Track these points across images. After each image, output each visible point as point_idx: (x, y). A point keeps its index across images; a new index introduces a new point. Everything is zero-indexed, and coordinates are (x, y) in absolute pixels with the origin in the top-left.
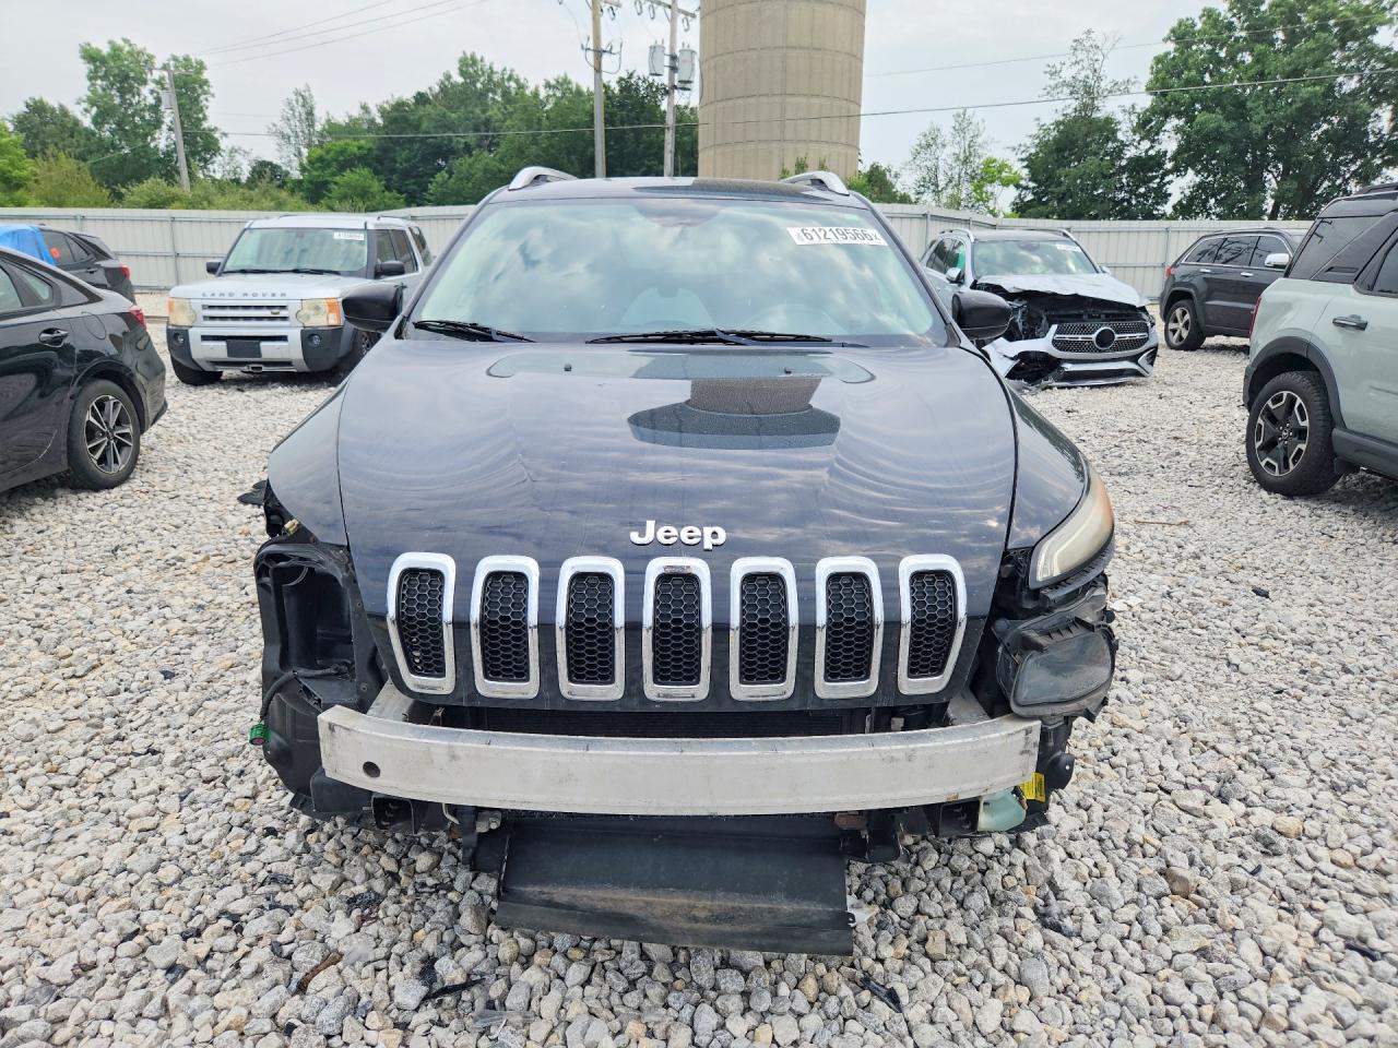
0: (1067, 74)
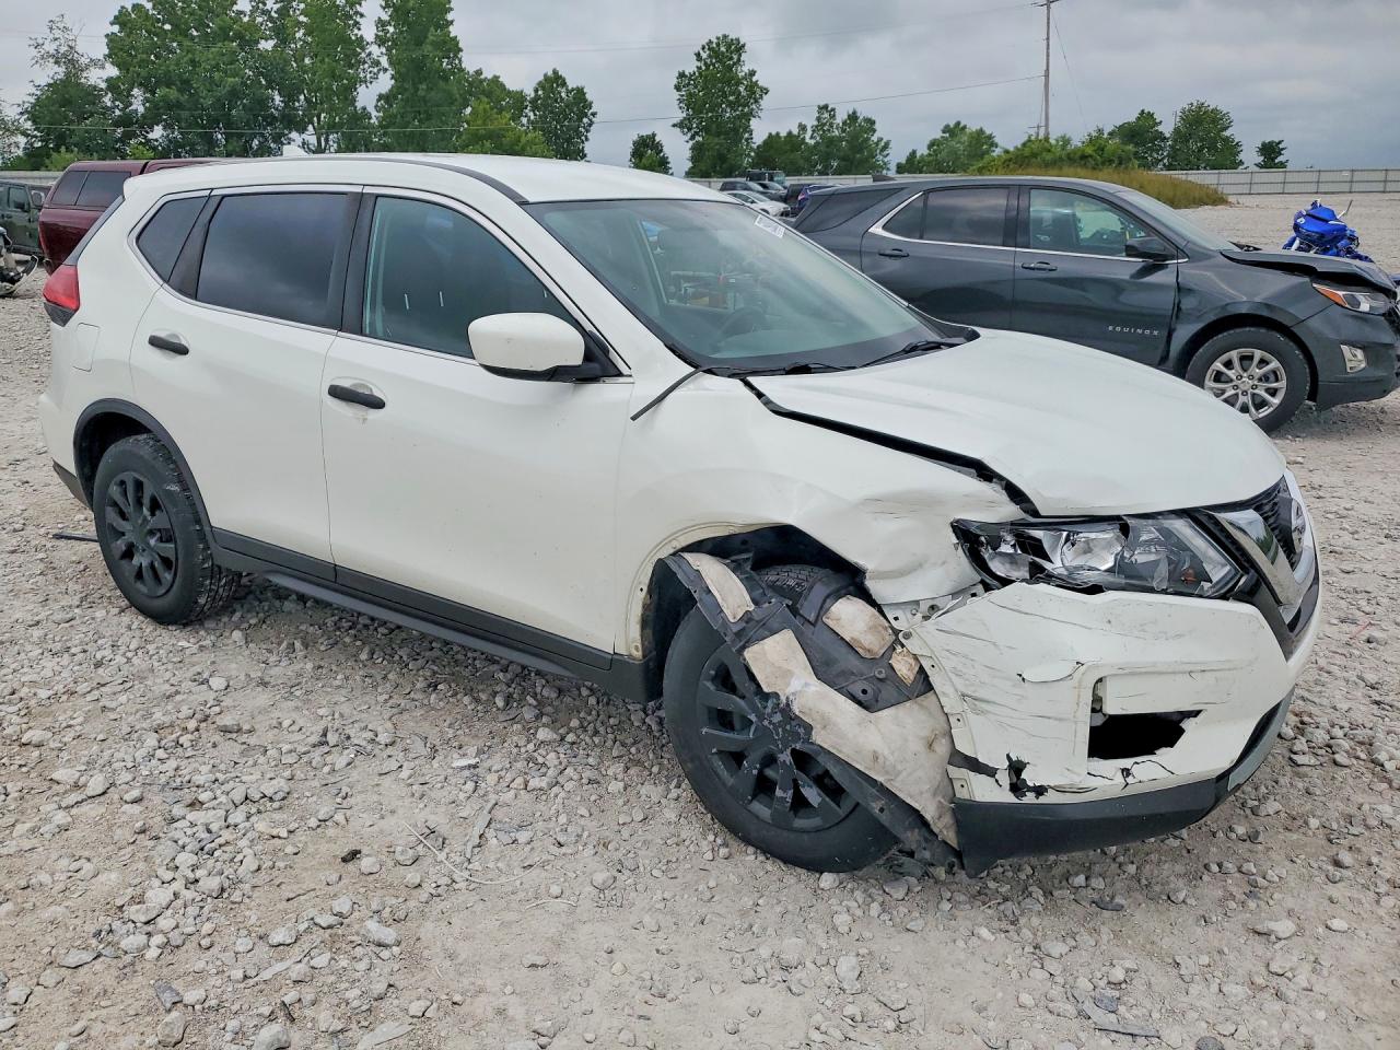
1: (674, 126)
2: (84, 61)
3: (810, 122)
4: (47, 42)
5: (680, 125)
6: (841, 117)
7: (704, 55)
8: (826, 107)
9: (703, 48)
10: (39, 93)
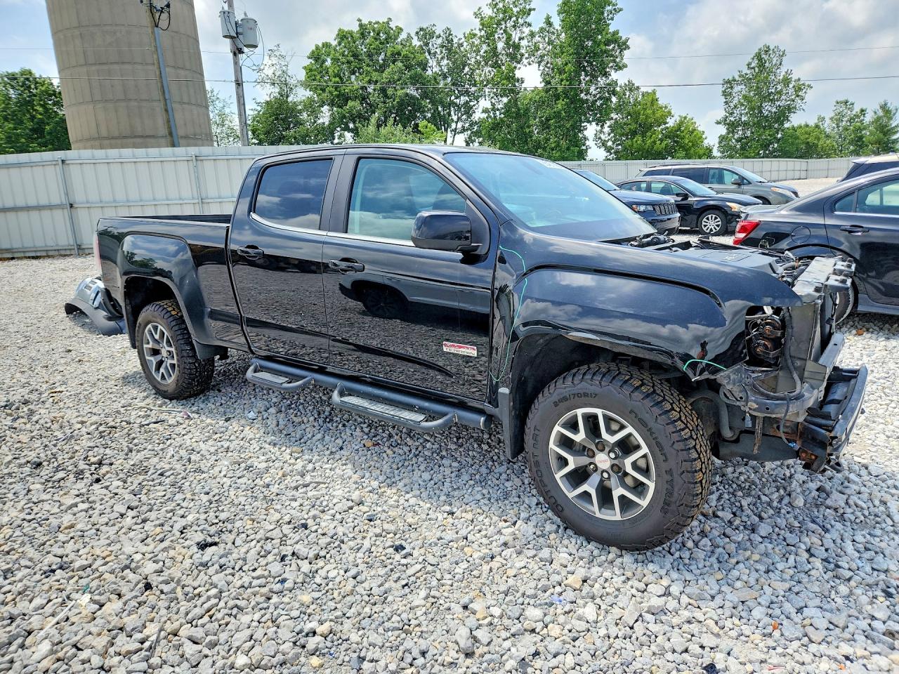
0: (269, 72)
1: (718, 123)
2: (292, 82)
3: (829, 114)
4: (266, 68)
5: (724, 121)
6: (857, 109)
7: (753, 65)
8: (847, 102)
9: (753, 59)
10: (259, 108)
